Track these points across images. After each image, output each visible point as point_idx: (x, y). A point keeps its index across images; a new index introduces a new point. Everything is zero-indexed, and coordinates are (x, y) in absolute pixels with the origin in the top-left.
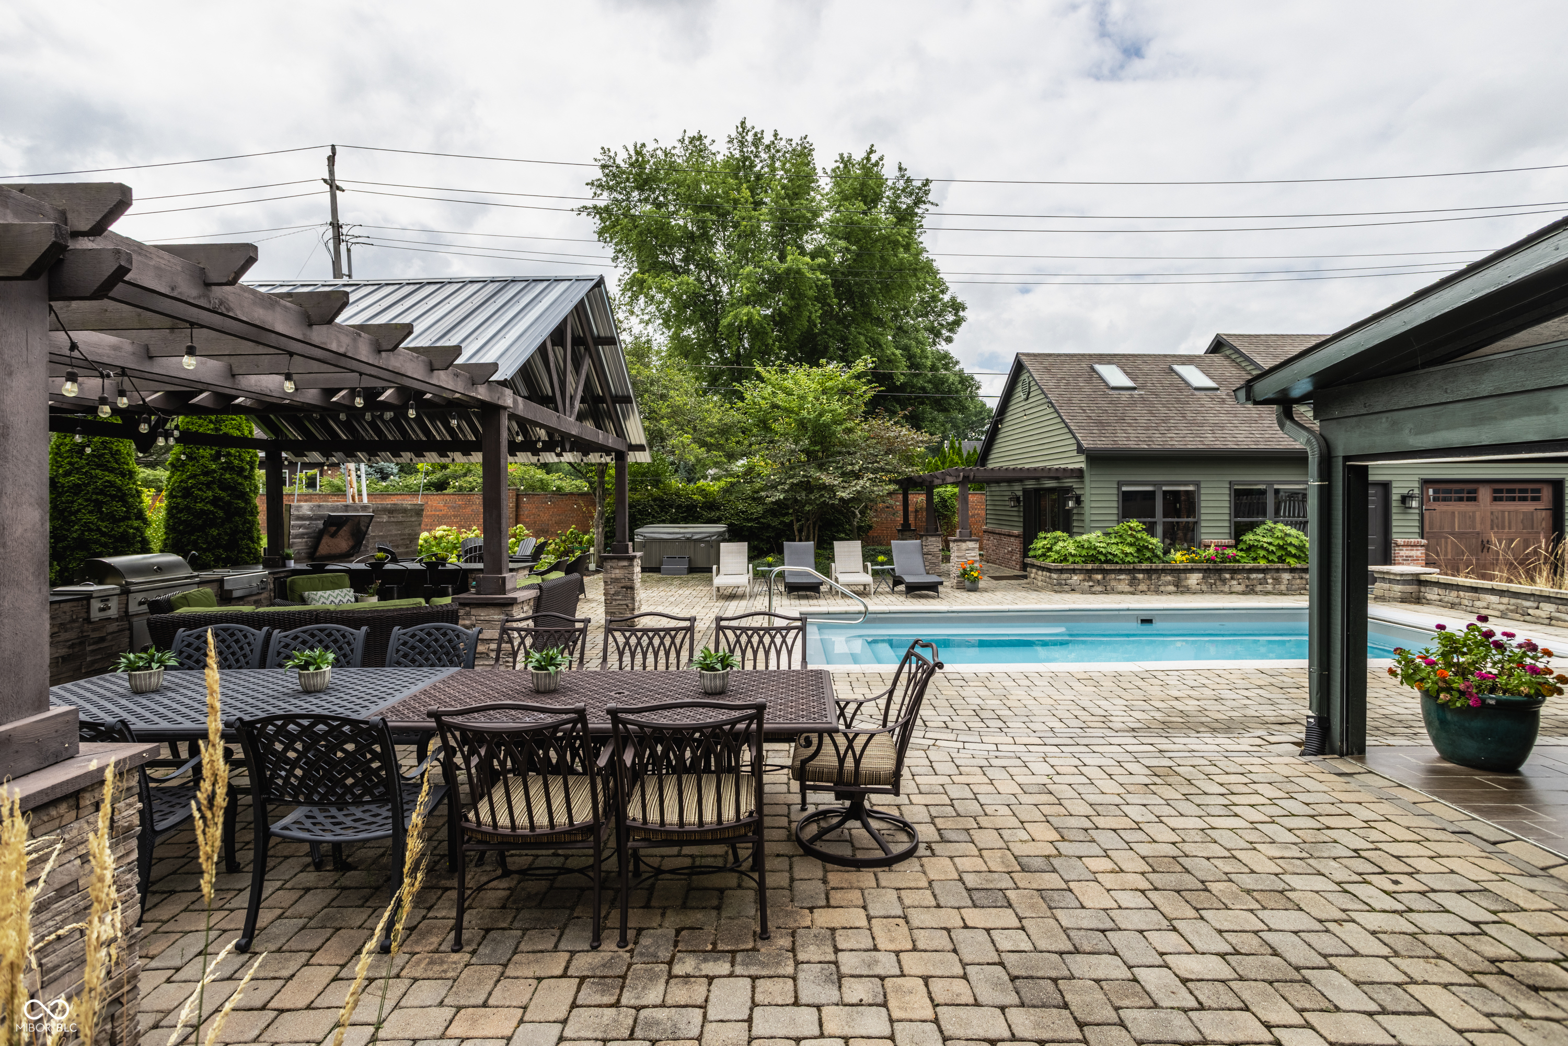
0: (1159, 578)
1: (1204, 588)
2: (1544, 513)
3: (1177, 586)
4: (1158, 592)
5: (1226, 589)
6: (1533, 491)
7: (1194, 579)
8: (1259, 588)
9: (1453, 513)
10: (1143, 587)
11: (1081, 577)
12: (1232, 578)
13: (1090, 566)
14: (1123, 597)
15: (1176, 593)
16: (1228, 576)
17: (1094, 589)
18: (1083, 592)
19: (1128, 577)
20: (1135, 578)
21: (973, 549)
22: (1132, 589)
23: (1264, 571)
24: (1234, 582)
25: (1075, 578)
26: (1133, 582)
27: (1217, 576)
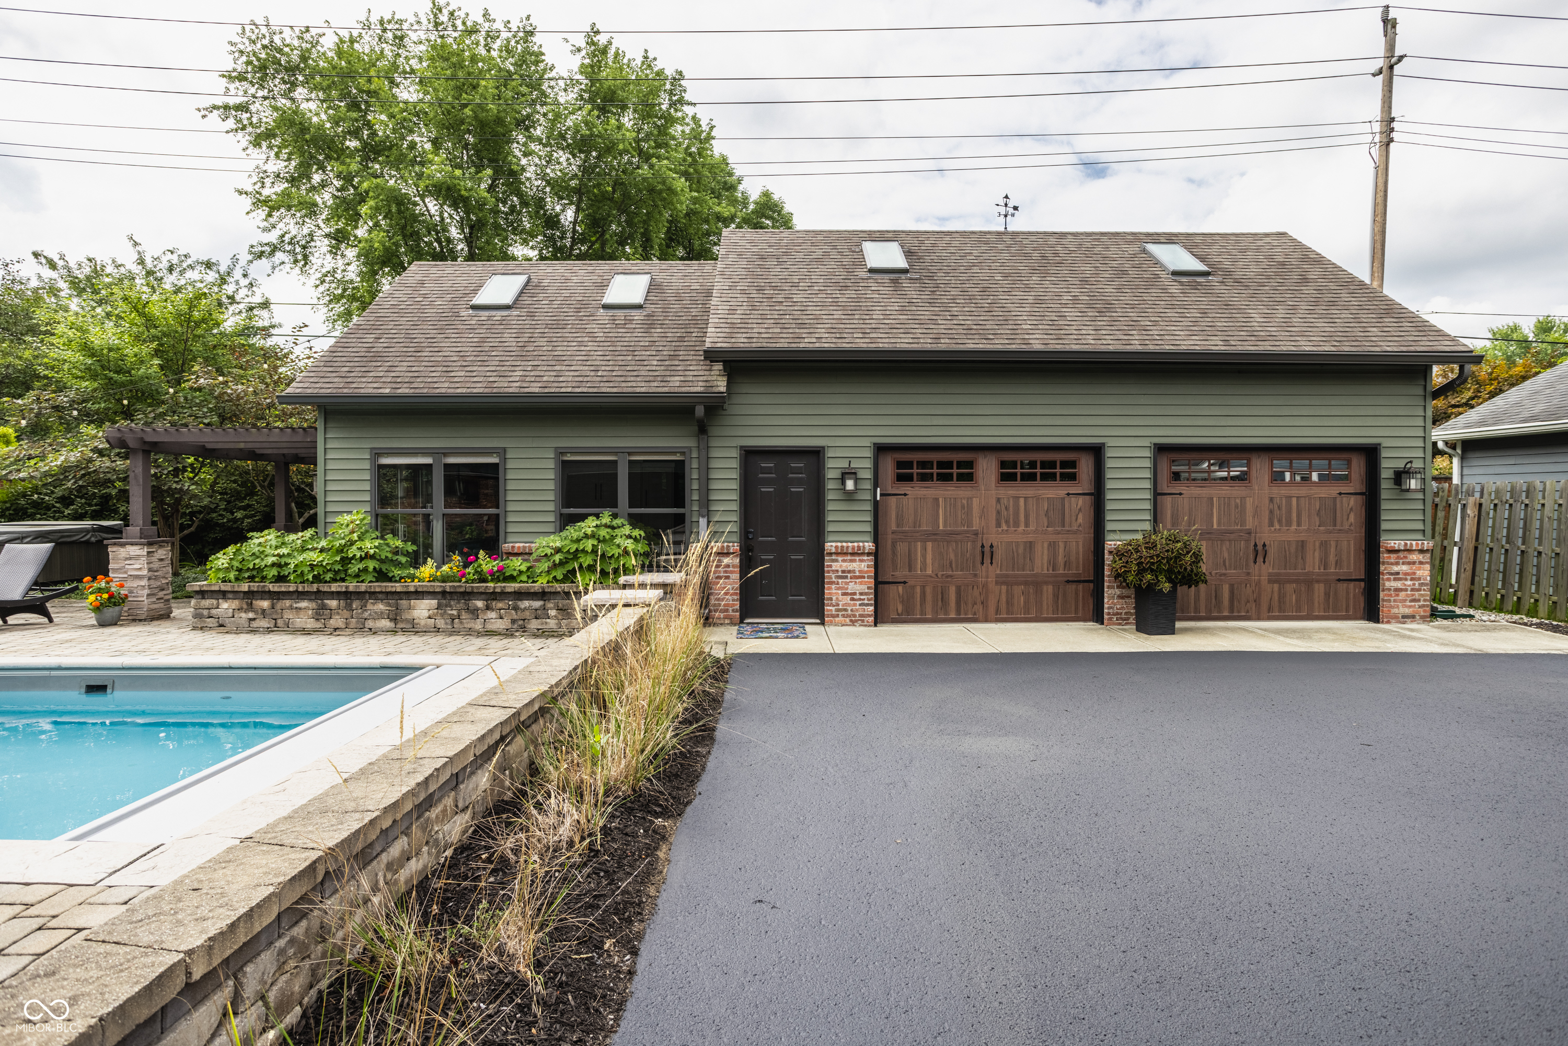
0: (363, 607)
1: (441, 623)
2: (1081, 500)
3: (394, 620)
4: (362, 629)
5: (478, 625)
6: (1064, 464)
7: (422, 610)
8: (534, 624)
9: (937, 500)
10: (336, 621)
11: (235, 604)
12: (488, 608)
13: (245, 587)
14: (301, 640)
15: (394, 632)
16: (480, 604)
17: (255, 624)
18: (238, 631)
19: (312, 605)
20: (324, 607)
21: (137, 557)
22: (319, 625)
23: (543, 595)
24: (492, 615)
25: (225, 605)
26: (321, 613)
27: (462, 605)
